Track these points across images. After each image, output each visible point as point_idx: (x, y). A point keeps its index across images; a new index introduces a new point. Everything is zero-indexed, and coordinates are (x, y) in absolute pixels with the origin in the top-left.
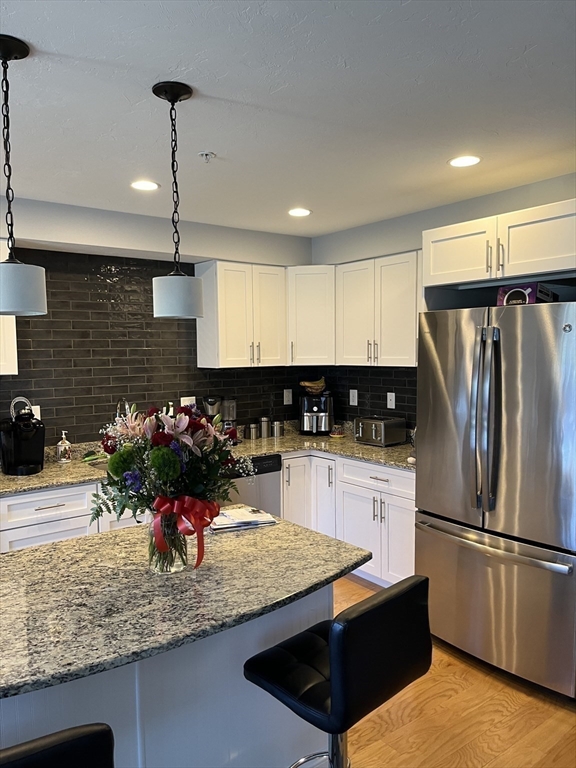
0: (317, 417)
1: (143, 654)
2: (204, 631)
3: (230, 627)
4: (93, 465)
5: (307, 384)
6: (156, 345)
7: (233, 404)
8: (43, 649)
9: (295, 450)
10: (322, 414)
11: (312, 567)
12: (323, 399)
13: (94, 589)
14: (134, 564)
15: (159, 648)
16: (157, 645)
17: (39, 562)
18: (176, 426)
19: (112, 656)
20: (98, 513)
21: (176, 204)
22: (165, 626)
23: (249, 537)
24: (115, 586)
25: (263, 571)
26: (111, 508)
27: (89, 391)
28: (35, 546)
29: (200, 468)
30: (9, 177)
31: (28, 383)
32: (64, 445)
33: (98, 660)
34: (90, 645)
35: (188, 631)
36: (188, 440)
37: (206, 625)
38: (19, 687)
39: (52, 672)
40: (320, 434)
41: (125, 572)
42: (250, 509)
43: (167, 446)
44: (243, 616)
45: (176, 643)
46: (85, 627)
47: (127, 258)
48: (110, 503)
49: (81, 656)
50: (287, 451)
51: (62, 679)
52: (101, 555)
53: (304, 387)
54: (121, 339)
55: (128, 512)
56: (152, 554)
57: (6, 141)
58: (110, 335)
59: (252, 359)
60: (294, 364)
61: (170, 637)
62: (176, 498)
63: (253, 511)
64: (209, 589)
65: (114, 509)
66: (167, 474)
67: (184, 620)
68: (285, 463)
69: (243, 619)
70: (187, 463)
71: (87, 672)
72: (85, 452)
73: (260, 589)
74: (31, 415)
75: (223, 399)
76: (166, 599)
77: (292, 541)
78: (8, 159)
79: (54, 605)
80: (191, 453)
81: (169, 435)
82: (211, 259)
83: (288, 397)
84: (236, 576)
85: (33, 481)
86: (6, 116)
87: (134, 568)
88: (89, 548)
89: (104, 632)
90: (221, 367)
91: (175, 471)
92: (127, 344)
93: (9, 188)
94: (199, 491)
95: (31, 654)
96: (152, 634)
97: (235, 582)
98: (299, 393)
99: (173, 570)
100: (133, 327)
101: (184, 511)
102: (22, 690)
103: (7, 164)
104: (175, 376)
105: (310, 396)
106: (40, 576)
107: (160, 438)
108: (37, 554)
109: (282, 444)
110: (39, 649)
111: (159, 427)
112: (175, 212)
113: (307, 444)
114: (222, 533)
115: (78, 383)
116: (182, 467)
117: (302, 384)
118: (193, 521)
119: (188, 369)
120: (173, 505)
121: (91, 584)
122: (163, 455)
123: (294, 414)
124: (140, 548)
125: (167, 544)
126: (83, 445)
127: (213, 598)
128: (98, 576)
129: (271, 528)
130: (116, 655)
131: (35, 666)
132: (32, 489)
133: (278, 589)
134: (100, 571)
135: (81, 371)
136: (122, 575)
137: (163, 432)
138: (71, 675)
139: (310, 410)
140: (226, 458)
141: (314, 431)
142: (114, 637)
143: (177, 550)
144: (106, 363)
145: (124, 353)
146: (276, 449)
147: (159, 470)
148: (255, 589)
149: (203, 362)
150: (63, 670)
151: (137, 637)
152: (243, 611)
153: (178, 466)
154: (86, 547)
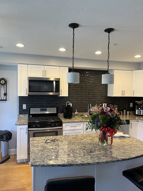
0: (140, 111)
1: (99, 163)
2: (114, 161)
3: (120, 161)
4: (83, 118)
5: (137, 102)
6: (98, 91)
7: (117, 106)
8: (77, 157)
9: (133, 119)
10: (141, 110)
11: (142, 150)
12: (142, 106)
13: (86, 146)
14: (95, 142)
15: (103, 163)
16: (103, 162)
17: (74, 138)
18: (107, 110)
19: (92, 162)
20: (87, 129)
21: (109, 57)
22: (104, 158)
23: (123, 140)
24: (91, 146)
25: (128, 149)
26: (90, 128)
27: (82, 101)
28: (73, 135)
29: (112, 121)
30: (73, 54)
31: (70, 98)
32: (76, 113)
33: (89, 162)
34: (87, 158)
35: (110, 160)
36: (110, 114)
37: (114, 160)
38: (73, 165)
39: (80, 163)
40: (140, 115)
41: (93, 143)
42: (123, 133)
43: (105, 114)
44: (124, 159)
45: (107, 162)
46: (85, 154)
47: (92, 70)
48: (90, 127)
49: (86, 160)
50: (131, 119)
51: (82, 165)
52: (87, 139)
53: (136, 103)
54: (90, 89)
55: (94, 130)
56: (99, 140)
57: (73, 46)
58: (87, 88)
59: (122, 95)
60: (134, 96)
61: (105, 160)
62: (106, 127)
63: (124, 134)
64: (114, 151)
65: (91, 129)
66: (105, 121)
67: (109, 157)
68: (131, 122)
69: (123, 160)
70: (109, 119)
71: (87, 164)
72: (81, 115)
73: (127, 153)
74: (70, 105)
75: (114, 104)
76: (103, 151)
77: (135, 143)
78: (73, 50)
79: (78, 148)
80: (110, 117)
81: (105, 112)
82: (113, 69)
83: (131, 105)
84: (121, 149)
85: (70, 120)
86: (74, 41)
87: (95, 143)
88: (84, 137)
89: (90, 156)
90: (114, 96)
91: (106, 121)
92: (91, 90)
93: (73, 56)
94: (111, 126)
95: (75, 158)
96: (101, 159)
97: (121, 150)
98: (135, 104)
99: (104, 145)
100: (93, 86)
101: (108, 131)
102: (74, 165)
103: (73, 51)
104: (102, 98)
105: (138, 105)
106: (74, 141)
107: (103, 112)
108: (73, 136)
109: (129, 117)
110: (76, 157)
111: (102, 110)
112: (108, 59)
113: (137, 118)
114: (116, 138)
115: (80, 99)
116: (108, 120)
117: (136, 102)
118: (110, 133)
119: (105, 96)
120: (105, 129)
121: (85, 145)
122: (104, 117)
123: (133, 110)
124: (96, 139)
125: (103, 138)
126: (80, 113)
127: (115, 153)
128: (87, 143)
129: (129, 138)
130: (93, 162)
131: (76, 161)
132: (70, 122)
133: (132, 154)
134: (87, 142)
135: (81, 96)
136: (92, 144)
137: (103, 111)
138: (84, 164)
139: (138, 109)
140: (119, 119)
141: (139, 115)
142: (92, 158)
143: (105, 140)
144: (86, 94)
145: (90, 92)
146: (128, 119)
147: (103, 120)
148: (126, 153)
149: (109, 95)
150: (82, 163)
151: (97, 159)
152: (123, 158)
153: (107, 120)
154: (83, 136)
